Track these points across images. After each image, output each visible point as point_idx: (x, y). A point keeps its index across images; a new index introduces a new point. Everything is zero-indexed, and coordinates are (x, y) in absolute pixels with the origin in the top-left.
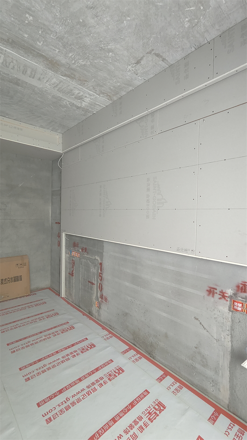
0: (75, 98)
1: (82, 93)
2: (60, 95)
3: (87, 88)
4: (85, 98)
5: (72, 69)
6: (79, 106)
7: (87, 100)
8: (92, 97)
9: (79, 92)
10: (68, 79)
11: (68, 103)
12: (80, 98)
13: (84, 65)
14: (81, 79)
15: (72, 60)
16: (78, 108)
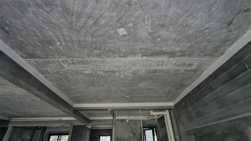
0: (187, 66)
1: (191, 62)
2: (178, 68)
3: (194, 57)
4: (194, 63)
5: (183, 51)
6: (191, 69)
7: (196, 64)
8: (199, 61)
9: (189, 62)
10: (182, 58)
11: (183, 71)
12: (191, 65)
13: (190, 46)
14: (190, 54)
15: (183, 47)
16: (190, 71)
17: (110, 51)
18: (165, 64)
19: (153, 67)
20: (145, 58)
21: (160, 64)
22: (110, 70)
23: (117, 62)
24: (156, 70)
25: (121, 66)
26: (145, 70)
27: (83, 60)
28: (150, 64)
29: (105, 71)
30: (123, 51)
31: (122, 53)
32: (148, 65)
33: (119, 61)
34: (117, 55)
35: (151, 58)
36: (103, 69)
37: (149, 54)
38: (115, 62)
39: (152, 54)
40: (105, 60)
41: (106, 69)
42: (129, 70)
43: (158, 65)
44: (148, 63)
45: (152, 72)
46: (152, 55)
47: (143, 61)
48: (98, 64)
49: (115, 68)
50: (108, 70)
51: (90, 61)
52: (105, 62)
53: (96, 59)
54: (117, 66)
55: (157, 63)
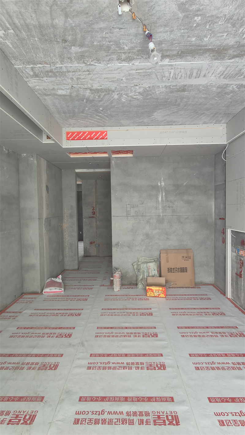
17: (100, 48)
18: (203, 73)
19: (180, 80)
20: (166, 62)
21: (195, 74)
22: (103, 87)
23: (116, 72)
24: (186, 85)
25: (122, 80)
26: (166, 87)
27: (53, 68)
28: (175, 74)
29: (94, 90)
30: (126, 48)
31: (124, 53)
32: (171, 77)
33: (118, 69)
34: (115, 57)
35: (179, 63)
36: (90, 86)
37: (175, 53)
38: (112, 71)
39: (182, 52)
40: (92, 67)
41: (96, 86)
42: (137, 87)
43: (190, 76)
44: (173, 71)
45: (178, 91)
46: (180, 55)
47: (163, 68)
48: (79, 75)
49: (111, 83)
50: (99, 88)
51: (65, 70)
52: (94, 72)
53: (76, 65)
54: (115, 79)
55: (189, 73)
